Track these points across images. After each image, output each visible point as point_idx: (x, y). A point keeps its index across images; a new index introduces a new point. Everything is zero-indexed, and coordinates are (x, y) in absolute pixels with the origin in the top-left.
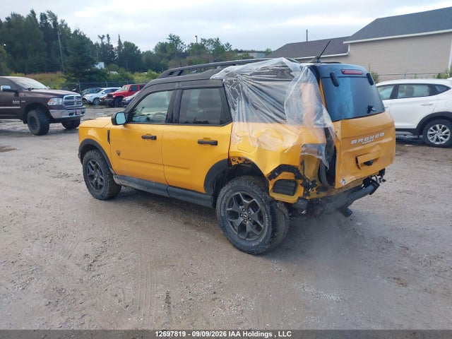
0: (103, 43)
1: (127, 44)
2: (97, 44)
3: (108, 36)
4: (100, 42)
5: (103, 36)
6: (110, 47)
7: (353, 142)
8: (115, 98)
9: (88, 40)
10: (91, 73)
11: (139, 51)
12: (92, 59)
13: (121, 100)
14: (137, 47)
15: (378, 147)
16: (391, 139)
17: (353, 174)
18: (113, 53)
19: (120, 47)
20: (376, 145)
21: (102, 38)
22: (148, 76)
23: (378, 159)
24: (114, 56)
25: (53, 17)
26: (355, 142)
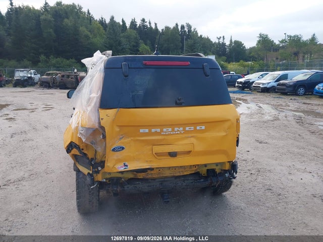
0: (219, 42)
1: (236, 42)
2: (215, 43)
3: (224, 37)
4: (217, 42)
5: (220, 37)
6: (224, 44)
7: (141, 131)
9: (208, 40)
14: (243, 44)
15: (193, 140)
16: (224, 134)
17: (147, 161)
18: (226, 49)
19: (230, 45)
20: (188, 137)
21: (219, 39)
22: (239, 65)
23: (189, 152)
24: (226, 51)
25: (189, 26)
26: (147, 131)
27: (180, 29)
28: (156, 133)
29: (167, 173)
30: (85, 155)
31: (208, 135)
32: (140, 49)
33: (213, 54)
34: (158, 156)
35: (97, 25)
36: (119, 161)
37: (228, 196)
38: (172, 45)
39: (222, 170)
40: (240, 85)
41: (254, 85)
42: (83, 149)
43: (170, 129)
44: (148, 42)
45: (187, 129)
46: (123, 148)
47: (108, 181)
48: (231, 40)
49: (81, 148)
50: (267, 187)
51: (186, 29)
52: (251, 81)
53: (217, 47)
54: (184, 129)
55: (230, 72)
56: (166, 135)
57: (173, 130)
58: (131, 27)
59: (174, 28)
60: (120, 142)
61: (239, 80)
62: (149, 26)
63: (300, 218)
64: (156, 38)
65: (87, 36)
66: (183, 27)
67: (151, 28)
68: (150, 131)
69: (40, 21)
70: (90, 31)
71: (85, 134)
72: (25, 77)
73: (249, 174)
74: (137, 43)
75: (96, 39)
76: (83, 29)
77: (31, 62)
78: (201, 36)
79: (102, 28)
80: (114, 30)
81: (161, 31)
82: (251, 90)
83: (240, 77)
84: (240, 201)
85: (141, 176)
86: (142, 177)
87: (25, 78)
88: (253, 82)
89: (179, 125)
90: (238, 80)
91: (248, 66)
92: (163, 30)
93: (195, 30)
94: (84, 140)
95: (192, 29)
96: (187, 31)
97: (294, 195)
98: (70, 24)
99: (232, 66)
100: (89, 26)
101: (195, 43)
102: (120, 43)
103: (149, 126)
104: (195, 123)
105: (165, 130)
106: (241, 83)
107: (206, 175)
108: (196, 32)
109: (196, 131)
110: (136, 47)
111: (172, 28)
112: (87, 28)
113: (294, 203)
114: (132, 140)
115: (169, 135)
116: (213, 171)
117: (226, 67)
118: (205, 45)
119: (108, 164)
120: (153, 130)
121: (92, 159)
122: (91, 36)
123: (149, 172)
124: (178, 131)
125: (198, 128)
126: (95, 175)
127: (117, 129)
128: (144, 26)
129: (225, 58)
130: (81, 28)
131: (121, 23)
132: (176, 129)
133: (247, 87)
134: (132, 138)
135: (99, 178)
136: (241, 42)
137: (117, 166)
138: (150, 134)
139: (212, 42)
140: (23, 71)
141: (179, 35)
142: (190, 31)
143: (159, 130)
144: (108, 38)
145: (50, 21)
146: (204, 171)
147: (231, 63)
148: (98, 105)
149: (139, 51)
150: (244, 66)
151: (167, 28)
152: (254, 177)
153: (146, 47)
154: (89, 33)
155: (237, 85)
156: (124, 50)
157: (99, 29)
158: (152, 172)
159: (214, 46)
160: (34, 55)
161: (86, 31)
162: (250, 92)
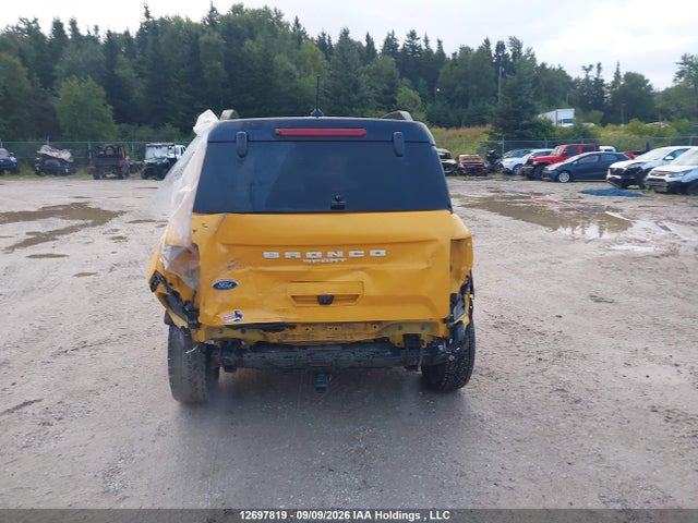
0: (587, 77)
1: (630, 77)
2: (577, 80)
3: (599, 65)
4: (583, 77)
5: (591, 66)
6: (599, 83)
7: (267, 254)
8: (535, 166)
9: (561, 73)
10: (525, 127)
11: (650, 87)
12: (532, 105)
13: (543, 169)
14: (647, 81)
15: (362, 276)
16: (422, 266)
17: (278, 310)
18: (603, 93)
19: (615, 83)
20: (353, 270)
21: (587, 70)
22: (629, 130)
23: (354, 298)
24: (603, 98)
25: (516, 44)
26: (276, 255)
27: (494, 52)
28: (293, 260)
29: (322, 336)
30: (176, 294)
31: (392, 267)
32: (397, 99)
33: (571, 105)
34: (298, 302)
35: (311, 48)
36: (225, 307)
37: (467, 396)
38: (475, 87)
39: (434, 337)
40: (617, 177)
41: (649, 176)
42: (171, 284)
43: (319, 254)
44: (422, 81)
45: (352, 254)
46: (234, 285)
47: (218, 344)
48: (617, 74)
49: (169, 282)
50: (559, 386)
51: (508, 51)
52: (644, 167)
53: (582, 90)
54: (346, 255)
55: (598, 147)
56: (312, 264)
57: (325, 256)
58: (385, 51)
59: (481, 49)
60: (229, 272)
61: (616, 165)
62: (424, 47)
63: (596, 445)
64: (438, 73)
65: (289, 74)
66: (501, 47)
67: (429, 51)
68: (282, 255)
69: (198, 47)
70: (296, 63)
71: (167, 257)
72: (164, 158)
73: (534, 360)
74: (392, 85)
75: (307, 80)
76: (282, 60)
77: (178, 129)
78: (543, 65)
79: (321, 55)
80: (344, 59)
81: (451, 58)
82: (643, 187)
83: (620, 159)
84: (487, 407)
85: (274, 337)
86: (276, 341)
87: (164, 161)
88: (649, 170)
89: (335, 247)
90: (612, 166)
91: (650, 132)
92: (454, 54)
93: (529, 51)
94: (166, 267)
95: (524, 51)
96: (511, 53)
97: (610, 404)
98: (255, 50)
99: (610, 133)
100: (295, 51)
101: (522, 83)
102: (356, 88)
103: (281, 246)
104: (367, 244)
105: (309, 254)
106: (619, 171)
107: (402, 345)
108: (533, 55)
109: (368, 258)
110: (390, 94)
111: (476, 49)
112: (290, 55)
113: (599, 419)
114: (251, 271)
115: (316, 264)
116: (416, 338)
117: (594, 136)
118: (554, 86)
119: (206, 311)
120: (288, 255)
121: (187, 302)
122: (297, 74)
123: (288, 331)
124: (335, 257)
125: (373, 253)
126: (193, 331)
127: (223, 250)
128: (414, 47)
129: (598, 114)
130: (276, 58)
131: (365, 44)
132: (330, 254)
133: (633, 180)
134: (251, 268)
135: (200, 336)
136: (642, 77)
137: (221, 316)
138: (282, 261)
139: (569, 78)
140: (160, 147)
141: (493, 64)
142: (517, 54)
143: (297, 255)
144: (332, 75)
145: (217, 46)
146: (396, 337)
147: (610, 126)
148: (191, 205)
149: (395, 102)
150: (641, 134)
151: (465, 50)
152: (543, 365)
153: (412, 93)
154: (294, 67)
155: (609, 176)
156: (364, 102)
157: (314, 57)
158: (294, 332)
159: (575, 88)
160: (184, 115)
161: (288, 64)
162: (640, 192)
